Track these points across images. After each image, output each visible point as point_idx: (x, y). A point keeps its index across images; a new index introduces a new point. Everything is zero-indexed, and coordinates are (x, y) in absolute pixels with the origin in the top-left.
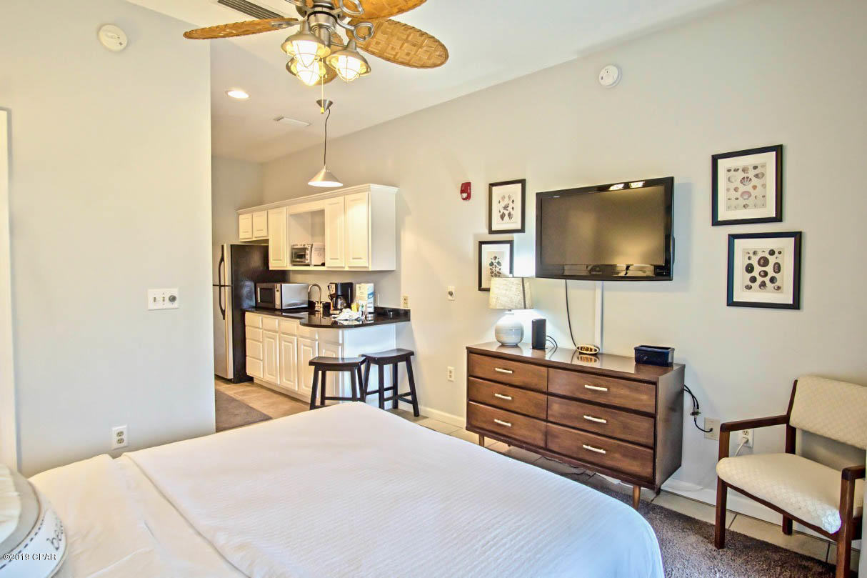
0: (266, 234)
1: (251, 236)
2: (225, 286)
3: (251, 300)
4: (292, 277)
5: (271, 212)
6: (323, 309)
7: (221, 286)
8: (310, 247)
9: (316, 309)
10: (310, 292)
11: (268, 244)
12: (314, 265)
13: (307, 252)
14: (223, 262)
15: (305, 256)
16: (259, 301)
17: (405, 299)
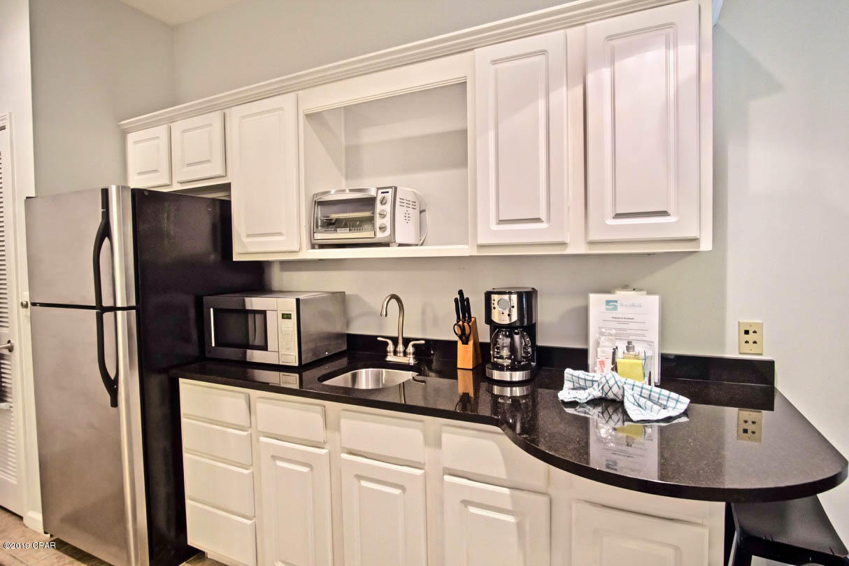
0: (220, 172)
1: (166, 181)
2: (114, 309)
3: (186, 339)
4: (278, 278)
5: (235, 114)
6: (414, 358)
7: (101, 309)
8: (389, 196)
9: (390, 358)
10: (386, 315)
11: (230, 196)
12: (400, 245)
13: (379, 207)
14: (107, 240)
15: (371, 220)
16: (213, 345)
17: (747, 332)
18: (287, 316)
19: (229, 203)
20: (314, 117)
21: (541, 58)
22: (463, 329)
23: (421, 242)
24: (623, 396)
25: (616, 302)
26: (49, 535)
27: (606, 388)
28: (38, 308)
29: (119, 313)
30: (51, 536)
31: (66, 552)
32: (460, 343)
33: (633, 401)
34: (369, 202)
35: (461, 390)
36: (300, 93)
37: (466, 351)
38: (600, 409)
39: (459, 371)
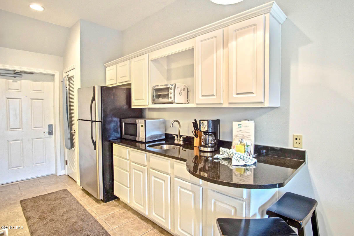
0: (129, 79)
1: (115, 83)
2: (96, 121)
3: (117, 132)
5: (133, 61)
6: (183, 142)
7: (92, 122)
8: (173, 87)
9: (176, 142)
10: (172, 127)
11: (131, 87)
12: (177, 103)
13: (170, 91)
14: (94, 101)
15: (168, 95)
16: (124, 134)
17: (296, 139)
18: (142, 126)
19: (131, 89)
20: (155, 61)
21: (215, 39)
22: (195, 132)
23: (188, 102)
24: (232, 157)
25: (241, 125)
26: (81, 187)
27: (229, 154)
28: (80, 121)
29: (97, 123)
30: (82, 188)
31: (85, 192)
32: (195, 138)
33: (236, 159)
34: (168, 89)
35: (195, 154)
36: (149, 53)
37: (197, 140)
38: (227, 161)
39: (194, 147)
